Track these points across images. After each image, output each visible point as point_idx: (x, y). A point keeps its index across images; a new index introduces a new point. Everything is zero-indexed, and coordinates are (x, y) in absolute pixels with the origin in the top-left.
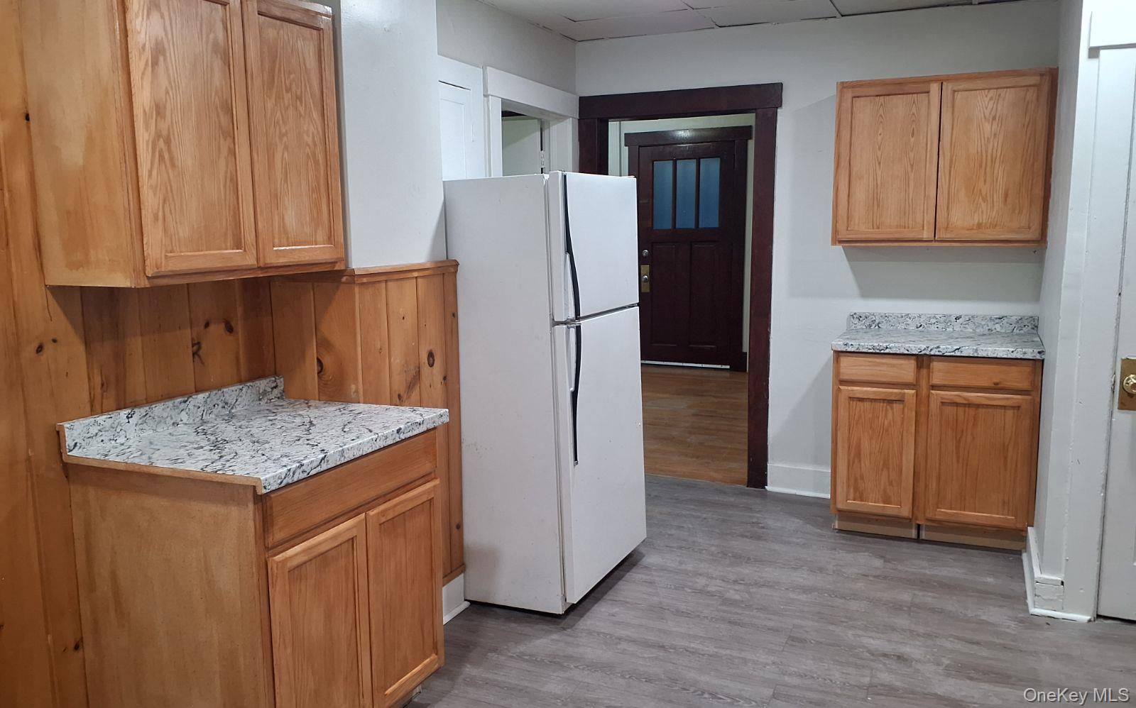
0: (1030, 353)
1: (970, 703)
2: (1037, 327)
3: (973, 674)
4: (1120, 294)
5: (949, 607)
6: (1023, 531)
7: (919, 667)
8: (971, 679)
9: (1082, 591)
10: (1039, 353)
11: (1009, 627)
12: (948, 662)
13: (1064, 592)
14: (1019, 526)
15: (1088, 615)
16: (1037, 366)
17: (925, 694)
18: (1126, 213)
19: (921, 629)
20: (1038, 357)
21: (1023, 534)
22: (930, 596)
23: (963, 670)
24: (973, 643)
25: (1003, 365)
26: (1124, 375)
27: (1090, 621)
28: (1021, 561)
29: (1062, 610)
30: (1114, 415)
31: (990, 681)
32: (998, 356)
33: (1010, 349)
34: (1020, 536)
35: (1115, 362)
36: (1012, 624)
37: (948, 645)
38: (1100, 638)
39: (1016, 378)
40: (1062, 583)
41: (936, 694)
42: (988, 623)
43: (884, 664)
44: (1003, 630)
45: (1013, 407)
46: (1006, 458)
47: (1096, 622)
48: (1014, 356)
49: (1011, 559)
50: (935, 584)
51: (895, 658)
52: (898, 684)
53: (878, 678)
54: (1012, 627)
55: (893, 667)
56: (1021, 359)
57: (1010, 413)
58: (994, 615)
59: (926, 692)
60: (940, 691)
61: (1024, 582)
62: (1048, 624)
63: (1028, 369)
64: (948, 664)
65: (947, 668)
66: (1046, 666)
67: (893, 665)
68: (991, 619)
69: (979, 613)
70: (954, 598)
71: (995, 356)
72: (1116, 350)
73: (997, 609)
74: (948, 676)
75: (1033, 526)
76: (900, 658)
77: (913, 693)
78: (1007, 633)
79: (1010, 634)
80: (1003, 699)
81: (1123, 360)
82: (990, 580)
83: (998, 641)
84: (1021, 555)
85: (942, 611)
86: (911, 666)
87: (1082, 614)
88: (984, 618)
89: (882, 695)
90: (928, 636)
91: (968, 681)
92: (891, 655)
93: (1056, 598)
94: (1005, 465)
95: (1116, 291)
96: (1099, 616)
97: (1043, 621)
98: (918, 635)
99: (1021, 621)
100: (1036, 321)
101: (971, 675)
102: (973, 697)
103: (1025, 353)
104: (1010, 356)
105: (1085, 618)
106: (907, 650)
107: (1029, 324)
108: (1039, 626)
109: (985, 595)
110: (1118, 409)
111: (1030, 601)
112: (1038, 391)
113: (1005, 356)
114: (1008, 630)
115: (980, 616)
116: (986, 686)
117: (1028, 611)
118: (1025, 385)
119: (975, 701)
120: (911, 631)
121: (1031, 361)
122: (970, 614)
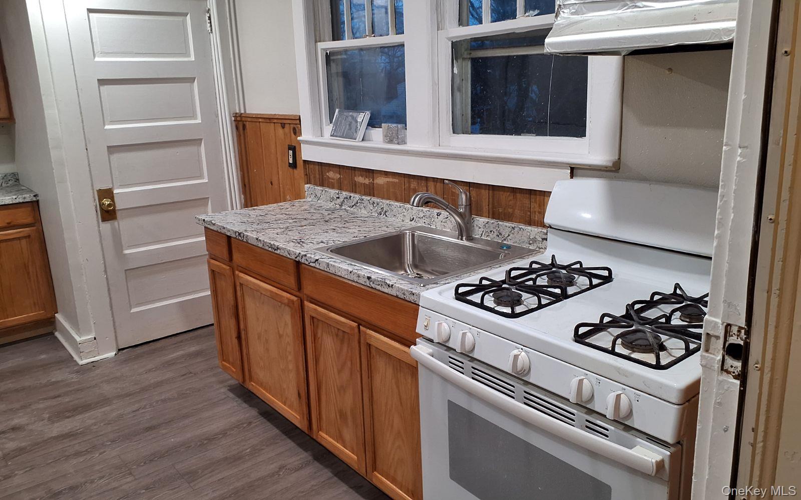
0: (28, 197)
1: (76, 431)
2: (18, 180)
3: (68, 414)
4: (87, 149)
5: (27, 384)
6: (52, 318)
7: (30, 427)
8: (68, 417)
9: (107, 339)
10: (35, 196)
11: (72, 378)
12: (48, 416)
13: (97, 343)
14: (49, 316)
15: (113, 352)
16: (34, 205)
17: (46, 440)
18: (78, 96)
19: (17, 405)
20: (34, 199)
21: (52, 320)
22: (10, 383)
23: (59, 415)
24: (56, 397)
25: (10, 209)
26: (100, 200)
27: (116, 354)
28: (56, 338)
29: (99, 354)
30: (101, 226)
31: (80, 413)
32: (6, 203)
33: (13, 197)
34: (50, 322)
35: (94, 193)
36: (74, 376)
37: (41, 406)
38: (126, 361)
39: (23, 216)
40: (95, 339)
41: (52, 437)
42: (58, 382)
43: (5, 438)
44: (70, 381)
45: (25, 237)
46: (28, 273)
47: (119, 354)
48: (17, 201)
49: (49, 339)
50: (8, 374)
51: (11, 430)
52: (23, 444)
53: (6, 448)
54: (74, 378)
55: (13, 436)
56: (23, 202)
57: (24, 242)
58: (58, 375)
59: (45, 439)
60: (54, 434)
61: (66, 349)
62: (94, 366)
63: (29, 209)
64: (49, 416)
65: (49, 419)
66: (107, 389)
67: (12, 435)
68: (59, 379)
69: (48, 379)
70: (27, 377)
71: (3, 203)
72: (92, 185)
73: (59, 371)
74: (53, 422)
75: (57, 313)
76: (14, 429)
77: (38, 444)
78: (73, 382)
79: (76, 382)
80: (94, 419)
81: (97, 191)
82: (43, 357)
83: (70, 389)
84: (54, 334)
85: (23, 389)
86: (25, 430)
87: (110, 352)
88: (53, 380)
89: (17, 457)
90: (23, 407)
91: (68, 420)
92: (6, 430)
93: (93, 349)
94: (29, 278)
95: (85, 148)
96: (119, 350)
97: (90, 366)
98: (18, 409)
99: (77, 372)
100: (17, 176)
101: (67, 415)
102: (77, 427)
103: (25, 198)
104: (14, 202)
105: (113, 354)
106: (16, 422)
107: (12, 179)
108: (90, 370)
109: (45, 367)
110: (102, 221)
111: (76, 357)
112: (39, 222)
113: (11, 203)
114: (73, 380)
115: (50, 380)
116: (80, 417)
117: (78, 364)
118: (29, 220)
119: (78, 428)
120: (11, 410)
121: (30, 203)
122: (44, 381)
